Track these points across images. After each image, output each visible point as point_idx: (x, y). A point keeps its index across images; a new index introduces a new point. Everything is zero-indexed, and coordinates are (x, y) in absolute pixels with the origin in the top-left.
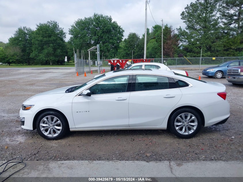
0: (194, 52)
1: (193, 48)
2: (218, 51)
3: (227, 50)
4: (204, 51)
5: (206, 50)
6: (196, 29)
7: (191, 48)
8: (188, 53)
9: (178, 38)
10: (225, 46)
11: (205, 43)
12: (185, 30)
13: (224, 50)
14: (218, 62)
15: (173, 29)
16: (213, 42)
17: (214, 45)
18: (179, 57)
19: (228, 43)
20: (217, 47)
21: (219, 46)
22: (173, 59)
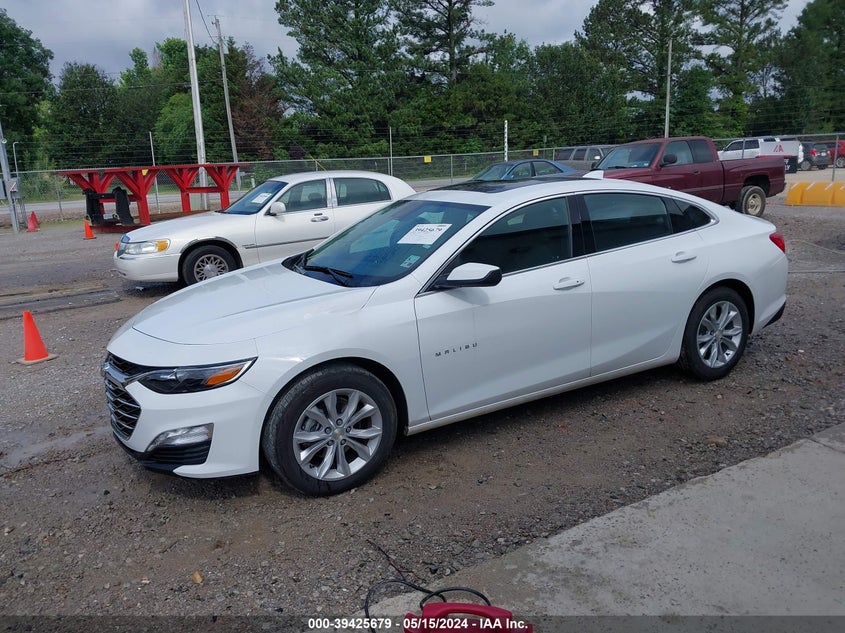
0: (338, 140)
1: (335, 125)
2: (407, 136)
3: (430, 134)
4: (368, 135)
5: (374, 133)
6: (330, 63)
7: (326, 125)
8: (321, 145)
9: (277, 90)
10: (424, 123)
11: (368, 110)
12: (299, 62)
13: (425, 134)
14: (413, 172)
15: (257, 59)
16: (390, 108)
17: (395, 117)
18: (292, 156)
19: (430, 111)
20: (405, 123)
21: (409, 122)
22: (272, 166)
